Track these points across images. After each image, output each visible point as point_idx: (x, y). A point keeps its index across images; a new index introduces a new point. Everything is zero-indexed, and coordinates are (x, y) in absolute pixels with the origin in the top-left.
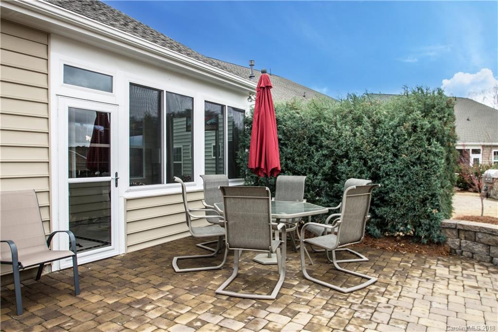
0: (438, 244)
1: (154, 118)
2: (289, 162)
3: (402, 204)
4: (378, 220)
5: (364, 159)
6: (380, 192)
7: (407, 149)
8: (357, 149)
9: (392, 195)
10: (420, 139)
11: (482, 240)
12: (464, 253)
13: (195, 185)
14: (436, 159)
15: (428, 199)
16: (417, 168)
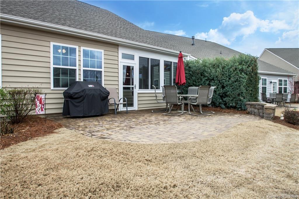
0: (244, 110)
1: (146, 67)
2: (194, 82)
3: (232, 96)
4: (225, 102)
5: (219, 80)
6: (225, 92)
7: (233, 76)
8: (217, 77)
9: (228, 93)
10: (237, 73)
11: (257, 108)
12: (252, 113)
13: (160, 91)
14: (243, 80)
15: (240, 94)
16: (236, 83)
